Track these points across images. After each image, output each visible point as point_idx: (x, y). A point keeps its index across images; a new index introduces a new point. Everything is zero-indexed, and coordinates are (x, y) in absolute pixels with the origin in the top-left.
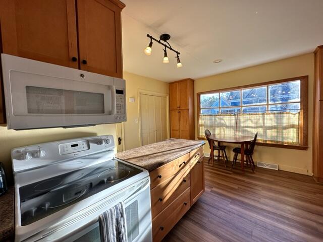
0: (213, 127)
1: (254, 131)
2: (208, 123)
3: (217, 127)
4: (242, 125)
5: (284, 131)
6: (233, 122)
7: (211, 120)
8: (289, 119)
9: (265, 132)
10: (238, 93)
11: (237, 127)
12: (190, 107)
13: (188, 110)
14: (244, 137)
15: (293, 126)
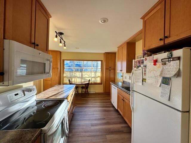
0: (71, 77)
1: (88, 79)
2: (69, 75)
3: (73, 77)
4: (84, 76)
5: (97, 78)
6: (80, 75)
7: (70, 74)
8: (98, 74)
9: (91, 79)
10: (82, 62)
11: (82, 77)
12: (59, 67)
13: (58, 68)
14: (84, 82)
15: (99, 77)
